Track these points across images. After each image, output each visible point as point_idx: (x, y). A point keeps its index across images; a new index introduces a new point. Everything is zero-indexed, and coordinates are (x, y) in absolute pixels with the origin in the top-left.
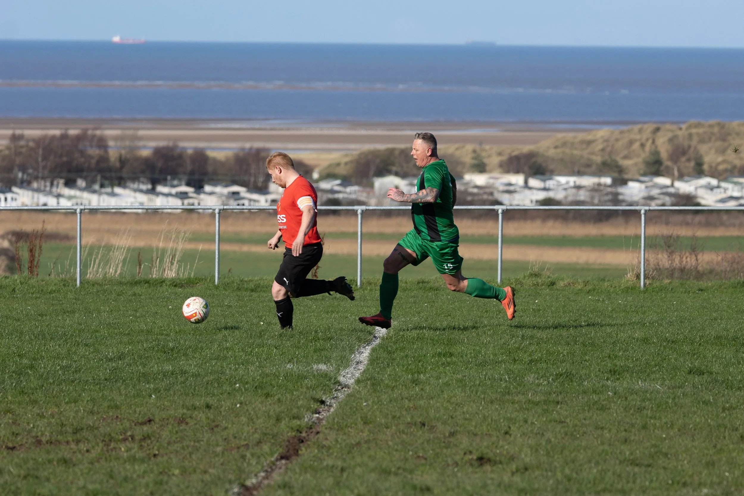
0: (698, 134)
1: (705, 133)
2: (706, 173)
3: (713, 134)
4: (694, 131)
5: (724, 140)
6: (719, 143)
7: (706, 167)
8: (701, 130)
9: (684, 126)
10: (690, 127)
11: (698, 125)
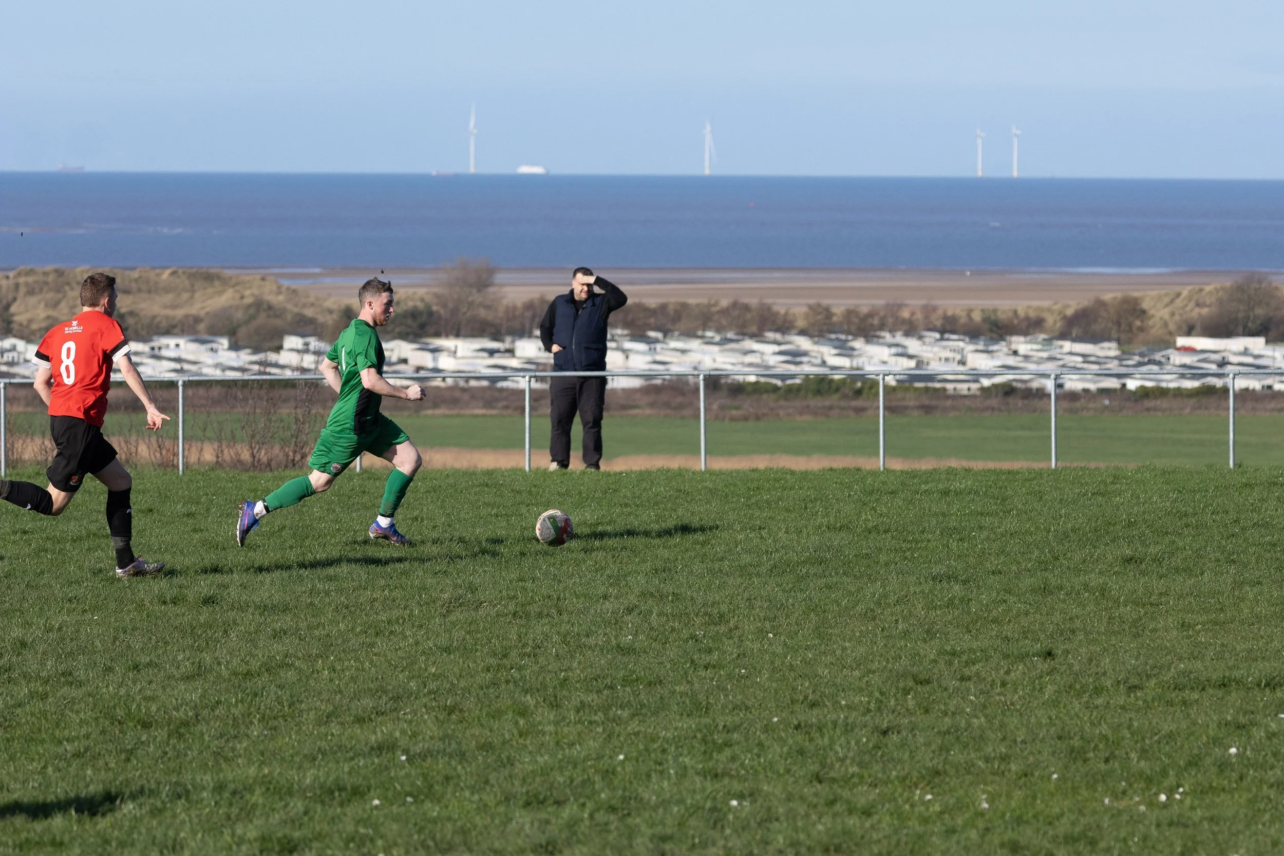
0: (27, 284)
1: (36, 282)
2: (14, 332)
3: (46, 283)
4: (22, 280)
5: (58, 291)
6: (50, 295)
7: (15, 326)
8: (30, 279)
9: (11, 274)
10: (19, 274)
11: (31, 272)
